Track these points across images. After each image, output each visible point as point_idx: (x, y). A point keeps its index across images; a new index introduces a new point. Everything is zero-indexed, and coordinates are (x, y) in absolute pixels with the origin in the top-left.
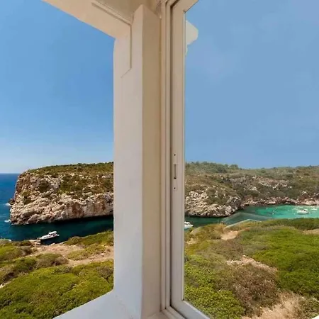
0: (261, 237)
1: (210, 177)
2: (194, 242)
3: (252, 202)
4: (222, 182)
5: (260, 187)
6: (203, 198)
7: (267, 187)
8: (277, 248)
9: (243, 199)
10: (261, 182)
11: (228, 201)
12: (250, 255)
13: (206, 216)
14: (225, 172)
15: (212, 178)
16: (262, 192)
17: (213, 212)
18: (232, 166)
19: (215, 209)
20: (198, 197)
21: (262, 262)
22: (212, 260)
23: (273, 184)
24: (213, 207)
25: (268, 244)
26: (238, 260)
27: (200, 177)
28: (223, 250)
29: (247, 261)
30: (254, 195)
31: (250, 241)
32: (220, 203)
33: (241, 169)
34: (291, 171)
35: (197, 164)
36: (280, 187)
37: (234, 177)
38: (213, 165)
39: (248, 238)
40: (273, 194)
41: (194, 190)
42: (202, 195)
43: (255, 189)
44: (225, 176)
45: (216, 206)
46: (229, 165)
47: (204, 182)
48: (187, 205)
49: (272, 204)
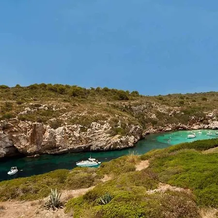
0: (172, 162)
1: (112, 105)
2: (110, 178)
3: (151, 130)
4: (124, 111)
5: (159, 114)
6: (105, 129)
7: (164, 114)
8: (187, 170)
9: (145, 128)
10: (159, 109)
11: (131, 131)
12: (166, 182)
13: (110, 150)
14: (127, 99)
15: (115, 107)
16: (160, 119)
17: (116, 143)
18: (133, 92)
19: (118, 140)
20: (100, 128)
21: (178, 186)
22: (135, 193)
23: (169, 111)
24: (116, 139)
25: (180, 168)
26: (157, 188)
27: (101, 106)
28: (141, 181)
29: (164, 188)
30: (154, 123)
31: (163, 168)
32: (124, 134)
33: (141, 96)
34: (182, 98)
35: (98, 90)
36: (175, 113)
37: (136, 105)
38: (114, 91)
39: (160, 165)
40: (169, 121)
41: (96, 121)
42: (105, 126)
43: (154, 116)
44: (127, 103)
45: (119, 138)
46: (131, 92)
47: (106, 110)
48: (89, 139)
49: (169, 131)
